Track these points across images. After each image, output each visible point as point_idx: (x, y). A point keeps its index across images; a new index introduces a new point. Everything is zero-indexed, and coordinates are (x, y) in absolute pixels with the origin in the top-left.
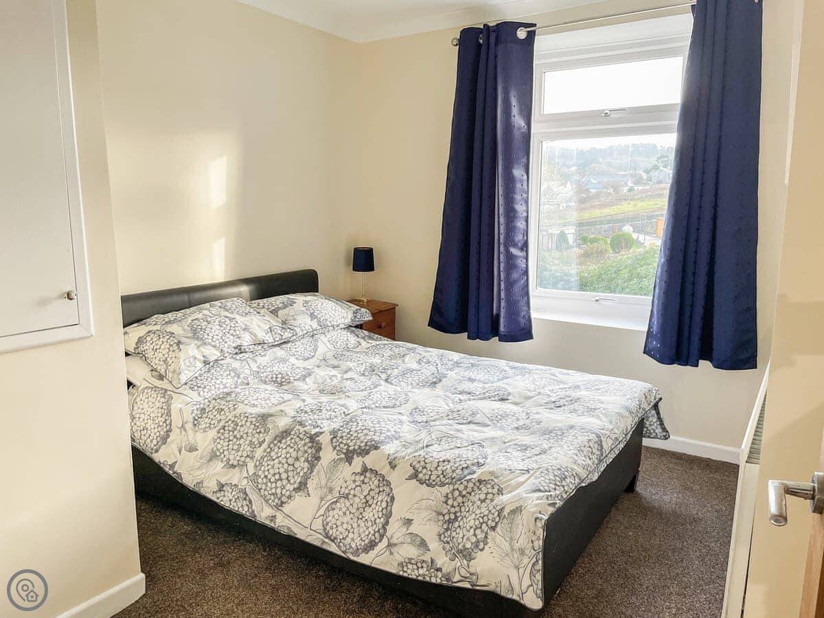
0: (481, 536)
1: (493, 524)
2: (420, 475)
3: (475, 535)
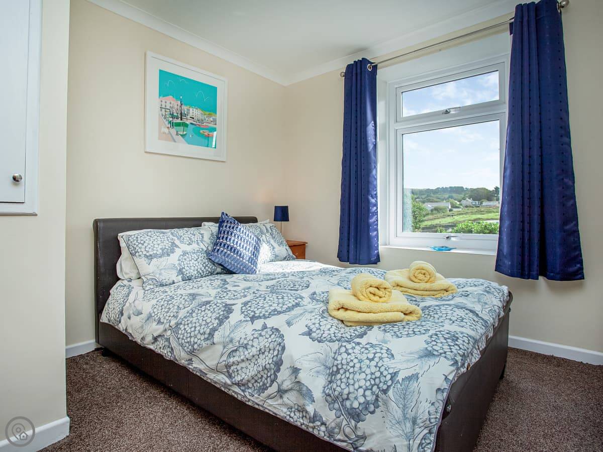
0: (370, 397)
1: (385, 387)
2: (314, 335)
3: (364, 396)
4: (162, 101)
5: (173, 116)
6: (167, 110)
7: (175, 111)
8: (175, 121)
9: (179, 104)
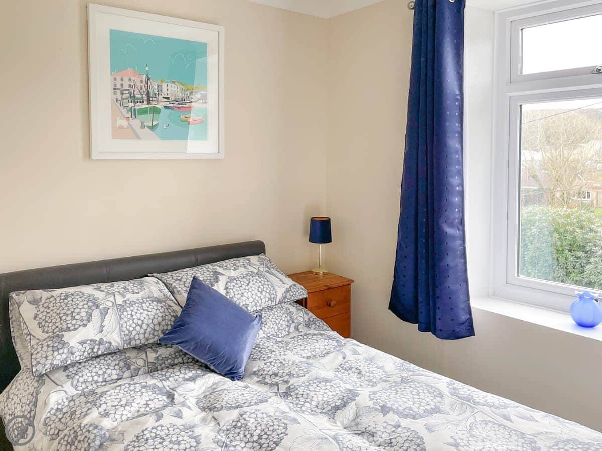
4: (115, 79)
5: (134, 99)
6: (125, 92)
7: (137, 92)
8: (139, 106)
9: (144, 79)
